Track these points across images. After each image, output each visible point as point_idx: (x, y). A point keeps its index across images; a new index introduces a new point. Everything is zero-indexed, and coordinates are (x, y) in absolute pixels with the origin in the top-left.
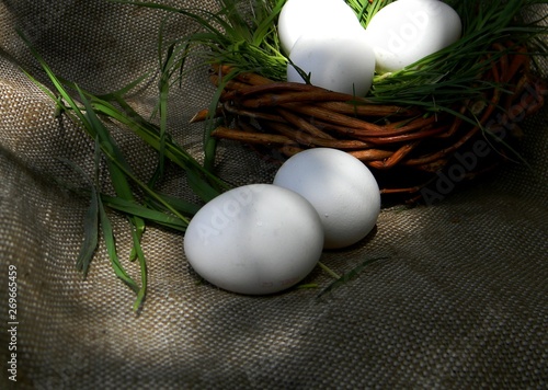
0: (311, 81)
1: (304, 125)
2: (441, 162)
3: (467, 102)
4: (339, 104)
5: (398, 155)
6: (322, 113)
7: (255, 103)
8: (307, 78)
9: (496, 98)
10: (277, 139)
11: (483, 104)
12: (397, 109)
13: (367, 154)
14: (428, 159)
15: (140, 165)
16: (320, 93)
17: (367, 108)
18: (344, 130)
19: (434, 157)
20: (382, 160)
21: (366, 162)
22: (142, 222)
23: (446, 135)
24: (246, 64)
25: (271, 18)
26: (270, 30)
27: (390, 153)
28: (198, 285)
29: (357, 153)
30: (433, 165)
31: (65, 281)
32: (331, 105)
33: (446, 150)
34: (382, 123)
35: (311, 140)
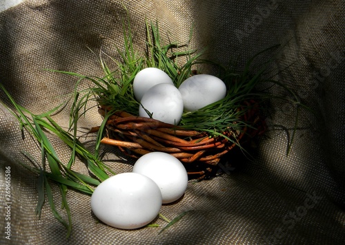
0: (153, 116)
2: (217, 160)
4: (167, 129)
5: (196, 156)
7: (124, 126)
8: (151, 115)
10: (134, 145)
12: (196, 133)
13: (181, 155)
14: (210, 158)
16: (157, 124)
17: (181, 132)
18: (169, 142)
19: (213, 157)
20: (188, 158)
21: (180, 159)
22: (66, 187)
23: (220, 147)
24: (119, 106)
25: (130, 80)
26: (129, 87)
27: (192, 155)
28: (97, 223)
29: (175, 154)
30: (213, 161)
31: (30, 221)
32: (163, 129)
33: (220, 154)
34: (188, 140)
35: (152, 147)
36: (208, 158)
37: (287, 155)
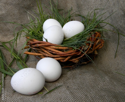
0: (48, 41)
1: (45, 51)
2: (77, 60)
3: (84, 46)
4: (53, 46)
5: (67, 59)
6: (49, 49)
7: (34, 46)
9: (91, 45)
10: (39, 54)
11: (87, 47)
12: (67, 48)
13: (60, 58)
14: (74, 60)
15: (9, 59)
16: (49, 44)
17: (60, 48)
18: (54, 53)
19: (76, 59)
20: (63, 60)
21: (59, 61)
22: (5, 75)
23: (79, 54)
25: (41, 25)
26: (41, 28)
27: (65, 58)
30: (75, 61)
32: (52, 47)
33: (79, 58)
34: (63, 51)
35: (47, 55)
36: (73, 60)
37: (115, 57)
